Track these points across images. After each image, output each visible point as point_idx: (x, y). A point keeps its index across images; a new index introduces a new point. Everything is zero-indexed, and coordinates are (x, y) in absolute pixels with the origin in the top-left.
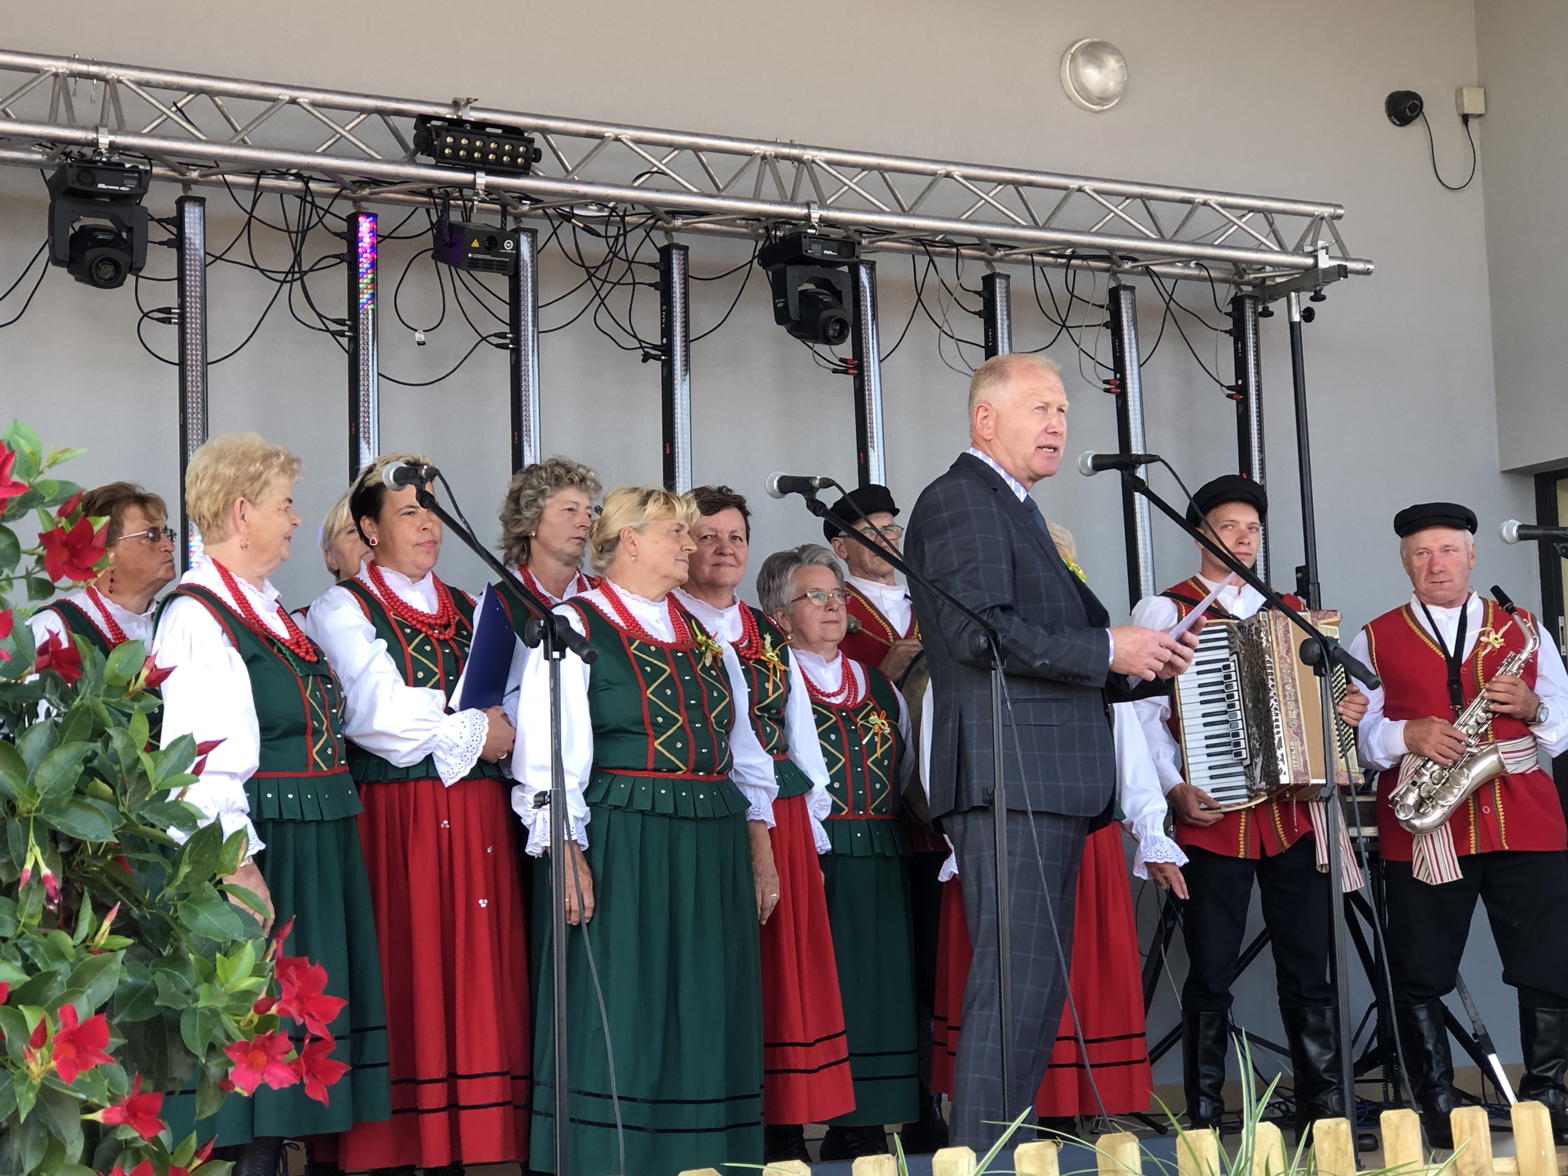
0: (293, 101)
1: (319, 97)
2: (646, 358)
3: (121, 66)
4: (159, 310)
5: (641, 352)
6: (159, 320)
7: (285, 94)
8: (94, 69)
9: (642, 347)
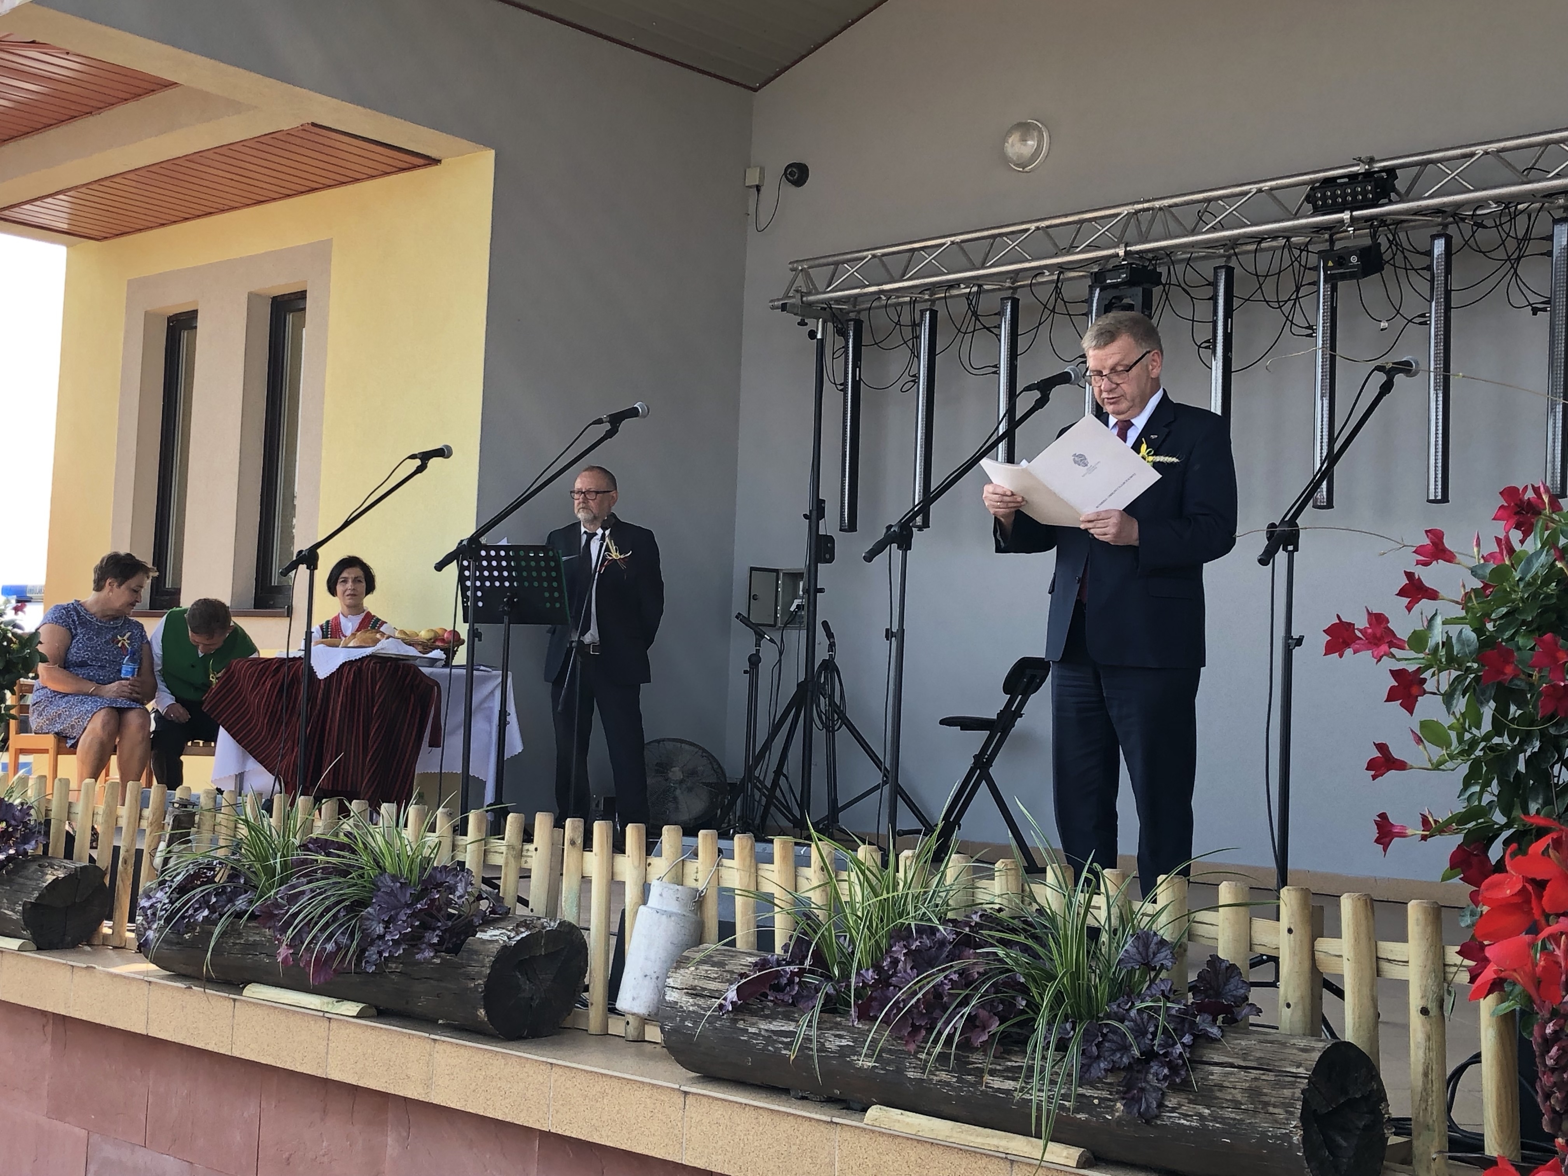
0: (1260, 191)
1: (1273, 183)
2: (1535, 311)
3: (1161, 199)
4: (1205, 342)
5: (1530, 307)
6: (1206, 348)
7: (1254, 188)
8: (1146, 205)
9: (1530, 305)
